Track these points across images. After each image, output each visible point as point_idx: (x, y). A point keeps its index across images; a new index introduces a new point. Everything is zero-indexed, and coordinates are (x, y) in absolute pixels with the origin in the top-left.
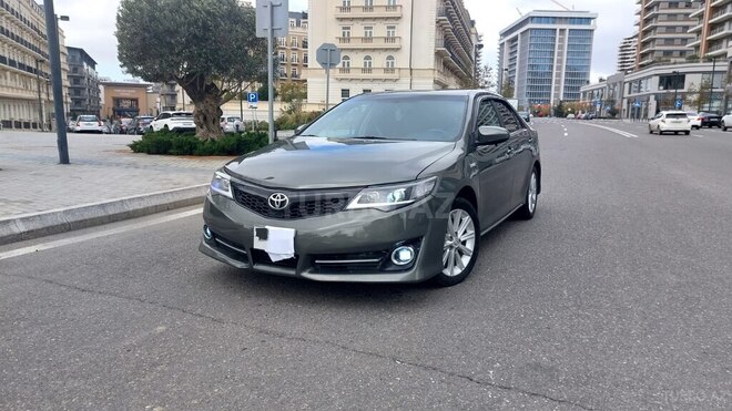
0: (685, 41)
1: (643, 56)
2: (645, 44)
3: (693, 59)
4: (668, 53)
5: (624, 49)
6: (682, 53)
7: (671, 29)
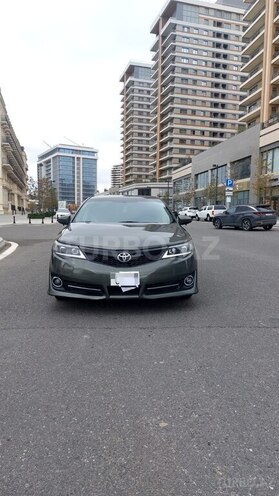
0: (147, 170)
1: (127, 177)
2: (127, 170)
3: (154, 180)
4: (140, 176)
5: (114, 172)
6: (147, 176)
7: (140, 162)
